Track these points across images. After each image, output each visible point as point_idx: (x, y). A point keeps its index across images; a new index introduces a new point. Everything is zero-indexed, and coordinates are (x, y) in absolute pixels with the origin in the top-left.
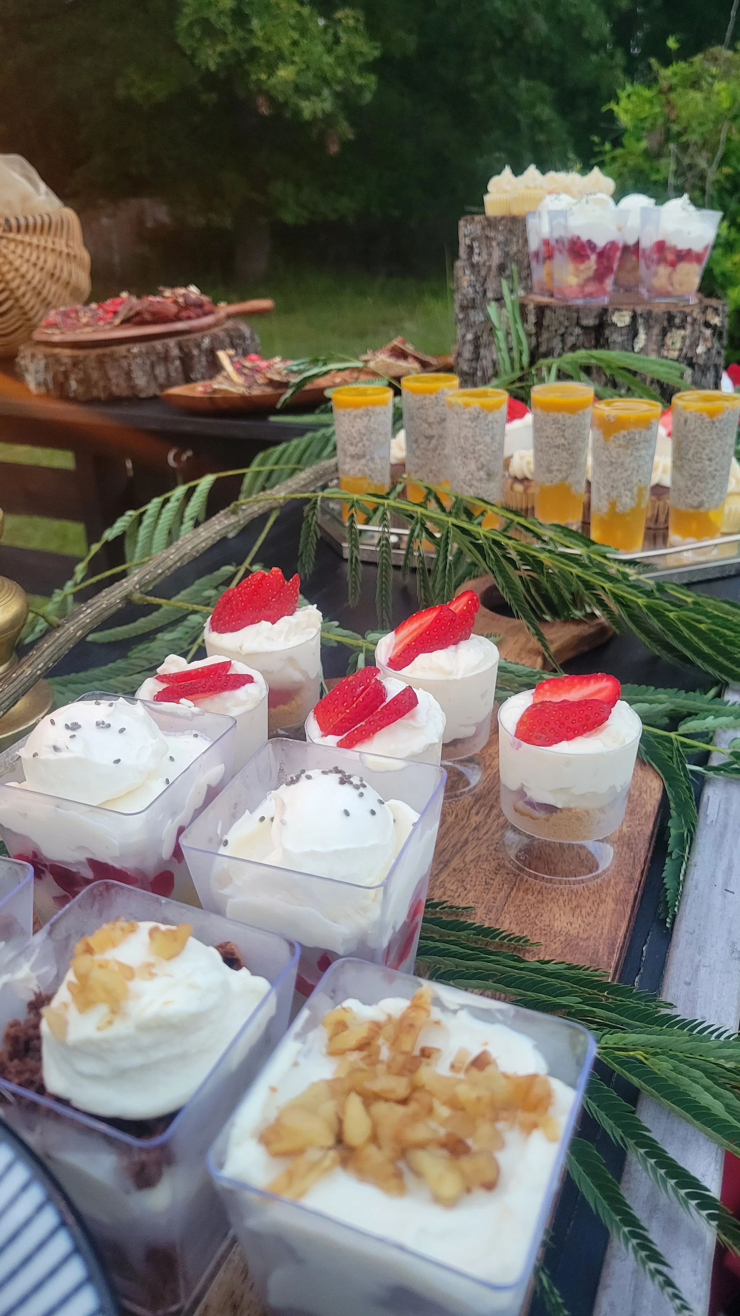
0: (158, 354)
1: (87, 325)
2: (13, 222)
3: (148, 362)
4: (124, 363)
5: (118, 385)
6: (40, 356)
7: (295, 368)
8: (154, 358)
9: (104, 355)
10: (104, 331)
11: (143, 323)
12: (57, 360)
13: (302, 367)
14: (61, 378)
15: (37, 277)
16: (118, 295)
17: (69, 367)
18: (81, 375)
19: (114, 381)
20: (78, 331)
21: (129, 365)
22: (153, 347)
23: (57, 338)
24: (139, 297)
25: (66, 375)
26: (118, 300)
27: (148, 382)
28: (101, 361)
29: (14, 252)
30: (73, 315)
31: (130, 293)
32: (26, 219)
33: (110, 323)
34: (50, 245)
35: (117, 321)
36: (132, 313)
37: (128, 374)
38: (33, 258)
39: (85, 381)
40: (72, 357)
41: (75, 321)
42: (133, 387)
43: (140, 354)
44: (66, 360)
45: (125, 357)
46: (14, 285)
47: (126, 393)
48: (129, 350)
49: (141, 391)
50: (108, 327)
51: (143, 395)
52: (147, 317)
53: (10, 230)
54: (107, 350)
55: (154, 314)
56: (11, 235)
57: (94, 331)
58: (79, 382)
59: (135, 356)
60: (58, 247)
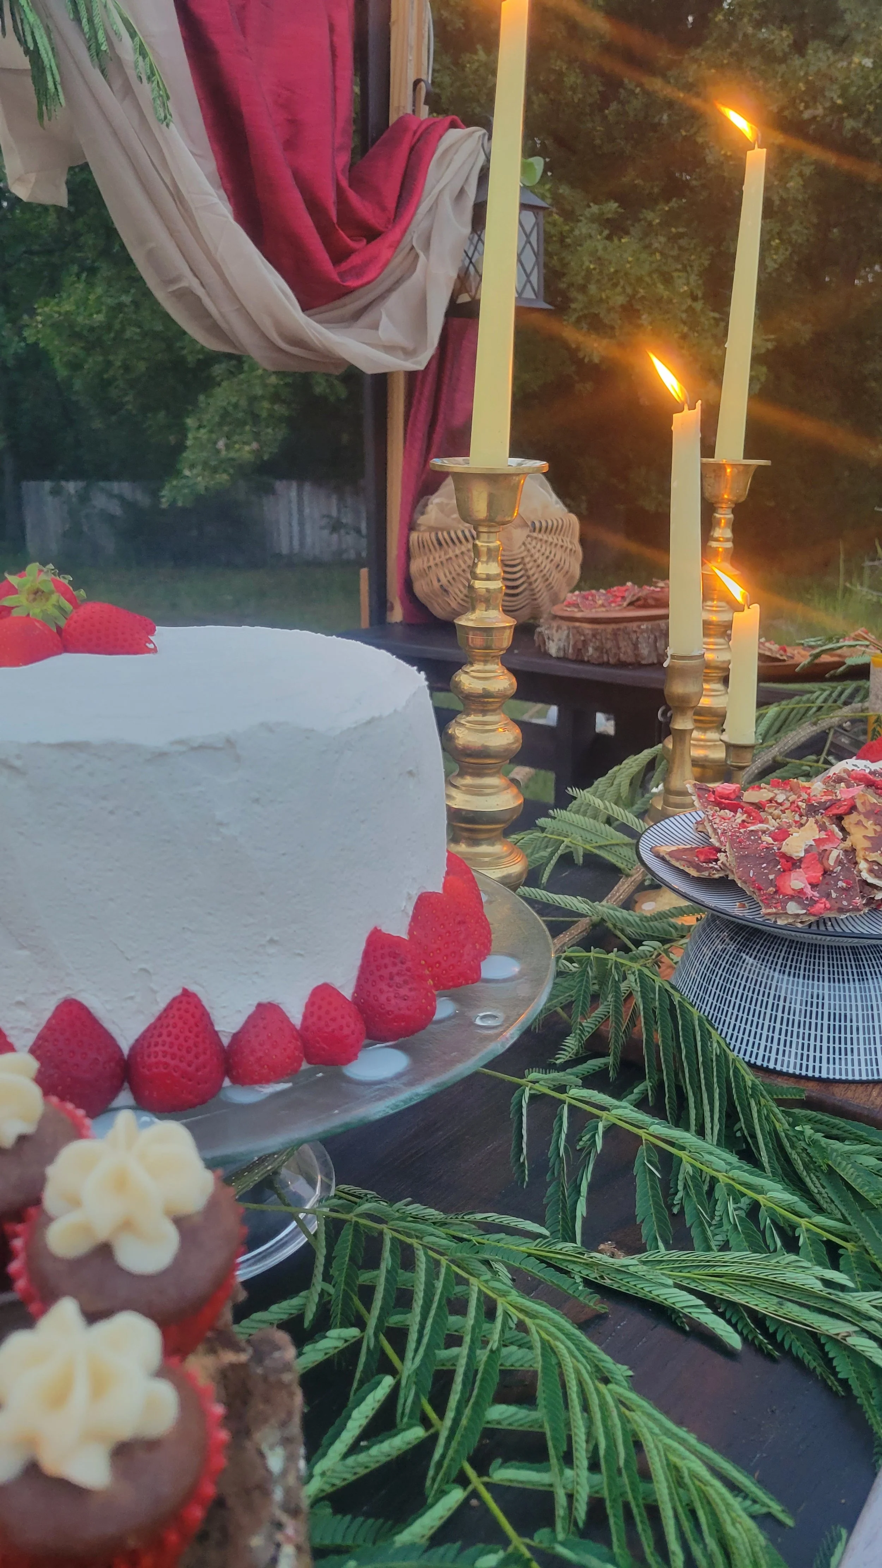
0: (662, 630)
1: (603, 606)
2: (537, 525)
3: (652, 637)
4: (634, 637)
5: (625, 653)
6: (565, 627)
7: (813, 644)
8: (657, 634)
9: (619, 629)
10: (616, 611)
11: (645, 606)
12: (579, 632)
13: (819, 643)
14: (580, 646)
15: (547, 566)
16: (624, 584)
17: (590, 637)
18: (598, 644)
19: (623, 650)
20: (594, 610)
21: (637, 638)
22: (659, 625)
23: (579, 615)
24: (640, 586)
25: (585, 642)
26: (624, 588)
27: (650, 652)
28: (615, 634)
29: (534, 548)
30: (590, 598)
31: (634, 583)
32: (547, 522)
33: (620, 605)
34: (560, 543)
35: (625, 604)
36: (635, 598)
37: (636, 646)
38: (547, 553)
39: (600, 649)
40: (592, 629)
41: (592, 603)
42: (637, 656)
43: (646, 631)
44: (587, 632)
45: (635, 632)
46: (531, 573)
47: (630, 659)
48: (639, 627)
49: (643, 659)
50: (617, 608)
51: (643, 662)
52: (651, 602)
53: (534, 530)
54: (622, 626)
55: (656, 600)
56: (535, 535)
57: (607, 611)
58: (596, 649)
59: (643, 631)
60: (565, 545)
